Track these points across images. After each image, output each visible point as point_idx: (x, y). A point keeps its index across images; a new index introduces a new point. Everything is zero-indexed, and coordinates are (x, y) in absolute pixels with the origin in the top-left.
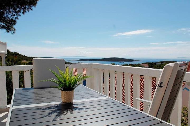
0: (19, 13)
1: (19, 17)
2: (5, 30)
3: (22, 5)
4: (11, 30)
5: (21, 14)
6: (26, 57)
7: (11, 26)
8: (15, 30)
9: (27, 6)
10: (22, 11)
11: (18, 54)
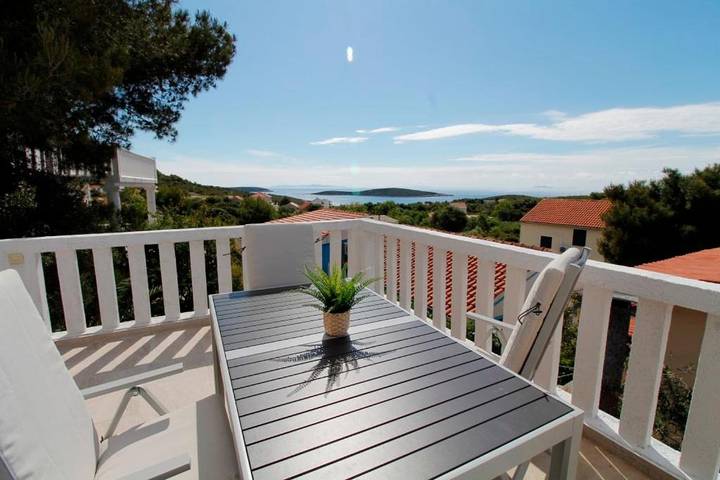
0: (185, 95)
1: (184, 103)
2: (153, 134)
3: (192, 76)
4: (167, 134)
5: (189, 96)
6: (199, 186)
7: (167, 125)
8: (176, 133)
9: (202, 78)
10: (191, 88)
11: (180, 180)
